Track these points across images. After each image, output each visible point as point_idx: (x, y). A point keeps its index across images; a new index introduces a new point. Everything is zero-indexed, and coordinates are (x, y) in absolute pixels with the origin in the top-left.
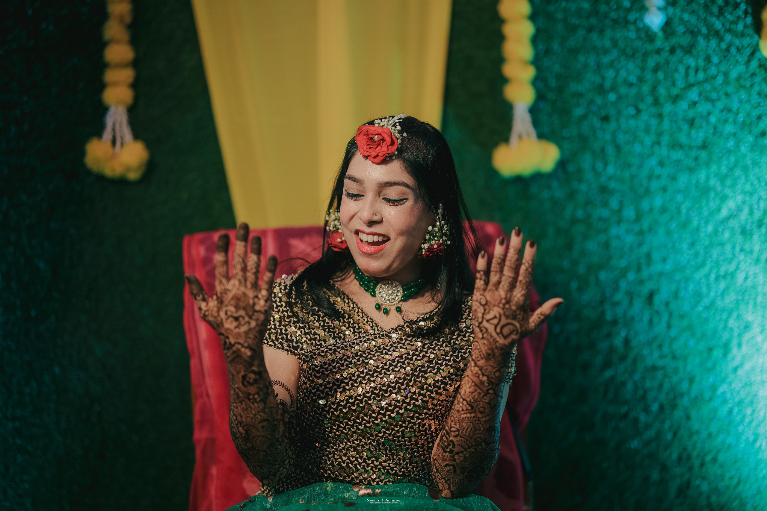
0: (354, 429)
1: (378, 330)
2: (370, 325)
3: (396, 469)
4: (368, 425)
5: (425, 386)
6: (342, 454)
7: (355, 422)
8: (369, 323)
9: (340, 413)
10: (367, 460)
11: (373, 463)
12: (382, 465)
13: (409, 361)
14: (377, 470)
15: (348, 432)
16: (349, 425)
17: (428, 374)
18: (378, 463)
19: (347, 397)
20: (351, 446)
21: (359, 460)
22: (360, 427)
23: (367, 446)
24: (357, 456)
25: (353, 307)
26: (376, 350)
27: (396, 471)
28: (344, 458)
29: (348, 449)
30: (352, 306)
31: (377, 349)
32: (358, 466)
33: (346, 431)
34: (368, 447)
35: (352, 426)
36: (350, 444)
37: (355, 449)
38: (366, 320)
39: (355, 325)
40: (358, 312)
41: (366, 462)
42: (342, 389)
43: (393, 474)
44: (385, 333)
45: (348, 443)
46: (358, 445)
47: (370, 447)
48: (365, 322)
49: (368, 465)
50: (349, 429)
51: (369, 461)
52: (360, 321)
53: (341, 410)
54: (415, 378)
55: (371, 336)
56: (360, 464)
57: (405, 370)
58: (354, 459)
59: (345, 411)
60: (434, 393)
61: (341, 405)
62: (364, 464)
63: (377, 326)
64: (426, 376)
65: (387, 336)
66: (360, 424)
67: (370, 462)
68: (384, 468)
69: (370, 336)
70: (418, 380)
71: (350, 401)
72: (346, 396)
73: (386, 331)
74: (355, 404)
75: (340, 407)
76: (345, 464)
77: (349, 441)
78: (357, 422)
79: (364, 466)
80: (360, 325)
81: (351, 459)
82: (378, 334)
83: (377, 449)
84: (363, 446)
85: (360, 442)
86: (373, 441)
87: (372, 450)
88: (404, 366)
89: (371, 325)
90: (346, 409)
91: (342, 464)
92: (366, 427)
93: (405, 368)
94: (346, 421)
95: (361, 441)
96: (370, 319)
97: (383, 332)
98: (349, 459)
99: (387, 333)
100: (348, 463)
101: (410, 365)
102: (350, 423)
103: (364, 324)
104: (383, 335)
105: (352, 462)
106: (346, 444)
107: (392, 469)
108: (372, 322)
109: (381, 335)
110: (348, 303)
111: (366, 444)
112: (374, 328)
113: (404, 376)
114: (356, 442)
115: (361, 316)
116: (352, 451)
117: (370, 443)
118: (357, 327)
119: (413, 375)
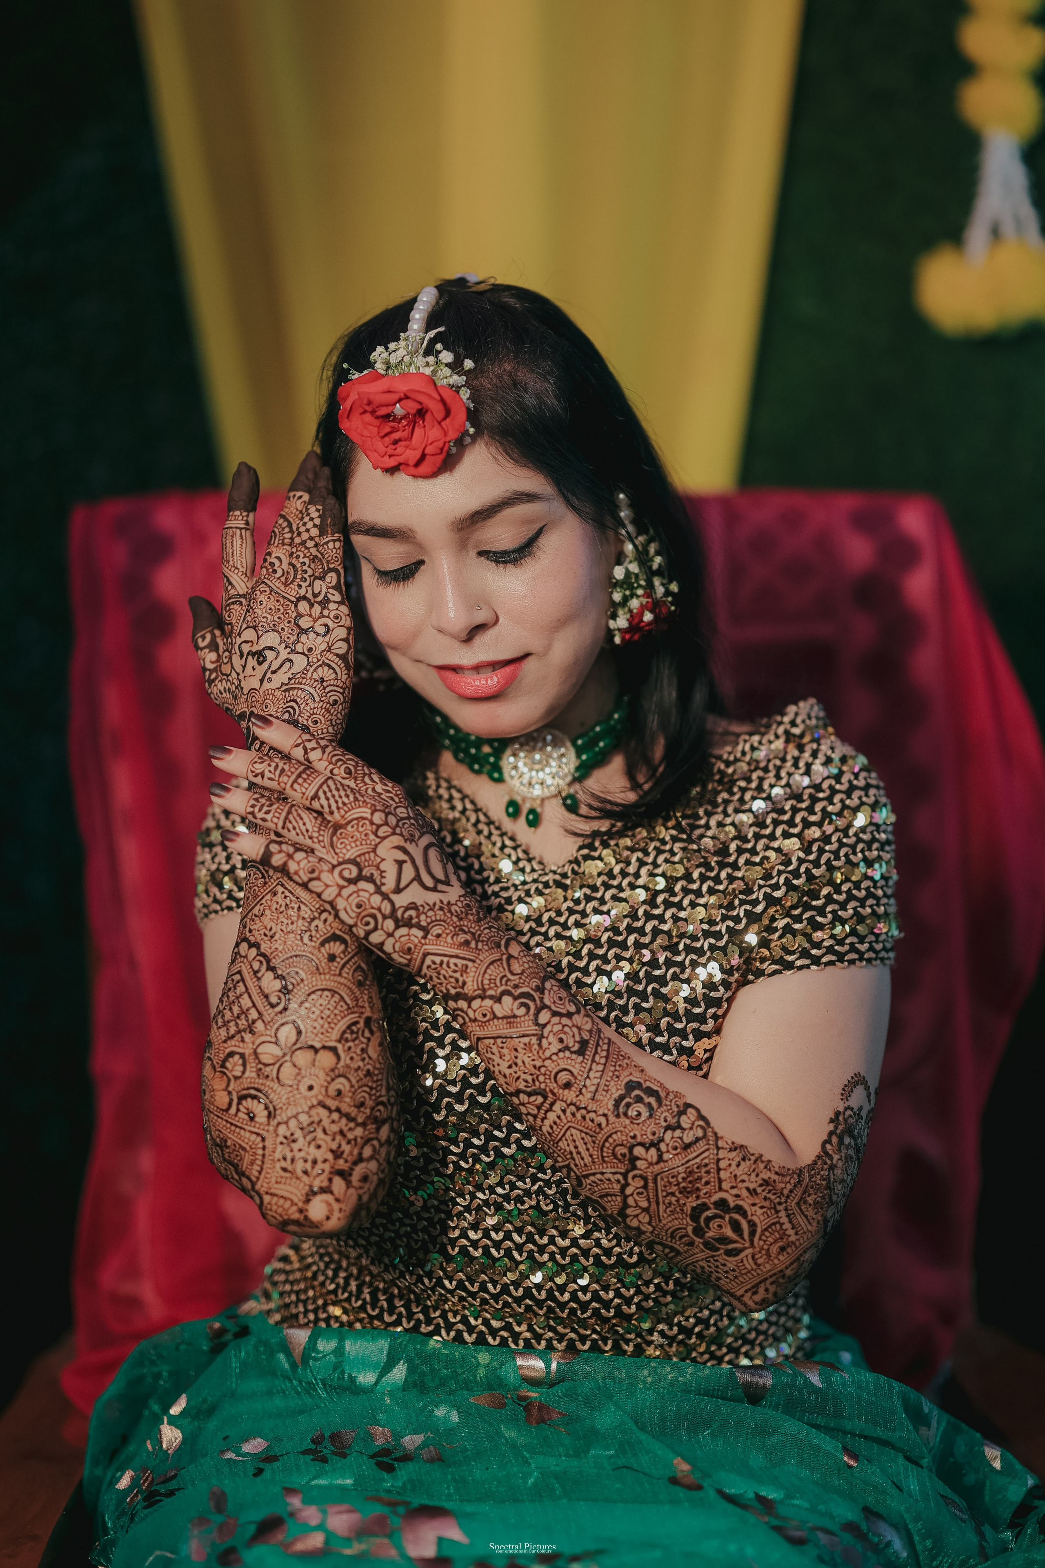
0: (489, 1156)
1: (533, 870)
2: (509, 856)
3: (617, 1250)
4: (526, 1143)
5: (664, 1022)
6: (466, 1225)
7: (490, 1137)
8: (507, 851)
9: (447, 1116)
10: (537, 1237)
11: (552, 1240)
12: (578, 1247)
13: (618, 951)
14: (568, 1259)
15: (473, 1165)
16: (475, 1147)
17: (670, 984)
18: (567, 1242)
19: (463, 1072)
20: (486, 1203)
21: (515, 1237)
22: (505, 1150)
23: (530, 1198)
24: (509, 1226)
25: (465, 810)
26: (531, 929)
27: (619, 1255)
28: (472, 1235)
29: (479, 1208)
30: (459, 807)
31: (534, 925)
32: (516, 1254)
33: (467, 1163)
34: (534, 1203)
35: (484, 1149)
36: (485, 1198)
37: (499, 1208)
38: (499, 844)
39: (470, 860)
40: (478, 821)
41: (535, 1243)
42: (448, 1049)
43: (612, 1267)
44: (550, 878)
45: (480, 1195)
46: (506, 1198)
47: (538, 1201)
48: (497, 852)
49: (542, 1249)
50: (476, 1159)
51: (541, 1238)
52: (484, 848)
53: (449, 1107)
54: (638, 1001)
55: (516, 889)
56: (519, 1248)
57: (610, 979)
58: (501, 1235)
59: (460, 1108)
60: (691, 1036)
61: (449, 1094)
62: (531, 1246)
63: (530, 860)
64: (664, 990)
65: (558, 884)
66: (506, 1142)
67: (545, 1240)
68: (586, 1253)
69: (512, 889)
70: (644, 1005)
71: (474, 1081)
72: (462, 1067)
73: (555, 872)
74: (487, 1088)
75: (446, 1100)
76: (480, 1250)
77: (479, 1188)
78: (496, 1139)
79: (531, 1252)
80: (483, 859)
81: (493, 1234)
82: (535, 881)
83: (559, 1206)
84: (519, 1200)
85: (511, 1190)
86: (548, 1184)
87: (545, 1208)
88: (608, 968)
89: (514, 858)
90: (462, 1103)
91: (471, 1249)
92: (521, 1148)
93: (609, 975)
94: (465, 1135)
95: (513, 1186)
96: (512, 839)
97: (546, 874)
98: (486, 1234)
99: (558, 877)
100: (486, 1249)
101: (622, 964)
102: (476, 1141)
103: (494, 856)
104: (546, 885)
105: (497, 1245)
106: (473, 1197)
107: (608, 1252)
108: (515, 848)
109: (541, 886)
110: (451, 798)
111: (528, 1193)
112: (521, 864)
113: (609, 999)
114: (499, 1190)
115: (486, 833)
116: (491, 1216)
117: (540, 1191)
118: (476, 866)
119: (631, 992)
